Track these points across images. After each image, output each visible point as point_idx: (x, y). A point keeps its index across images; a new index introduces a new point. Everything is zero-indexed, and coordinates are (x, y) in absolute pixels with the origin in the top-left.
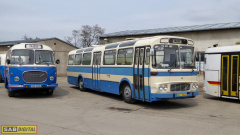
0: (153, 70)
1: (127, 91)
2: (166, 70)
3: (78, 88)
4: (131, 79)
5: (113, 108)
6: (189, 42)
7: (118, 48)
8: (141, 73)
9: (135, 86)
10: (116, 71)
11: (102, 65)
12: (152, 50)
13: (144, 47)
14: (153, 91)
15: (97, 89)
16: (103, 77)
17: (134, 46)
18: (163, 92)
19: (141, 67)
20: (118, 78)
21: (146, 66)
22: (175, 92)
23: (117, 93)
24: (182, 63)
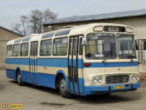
0: (86, 61)
3: (16, 82)
4: (65, 71)
5: (45, 103)
6: (128, 30)
7: (54, 37)
8: (75, 64)
9: (70, 78)
10: (52, 63)
11: (39, 56)
13: (78, 36)
14: (87, 84)
15: (34, 83)
16: (40, 69)
17: (68, 35)
18: (98, 84)
19: (75, 57)
20: (53, 71)
21: (80, 57)
22: (111, 85)
23: (54, 87)
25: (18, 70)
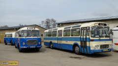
0: (91, 38)
1: (77, 49)
2: (98, 38)
3: (50, 48)
4: (79, 43)
7: (71, 28)
8: (85, 40)
9: (81, 46)
10: (71, 39)
11: (63, 36)
12: (91, 29)
13: (86, 28)
15: (60, 48)
16: (64, 42)
17: (80, 27)
18: (97, 49)
19: (85, 37)
20: (72, 43)
21: (88, 37)
22: (103, 49)
23: (72, 50)
24: (105, 35)
25: (51, 42)
